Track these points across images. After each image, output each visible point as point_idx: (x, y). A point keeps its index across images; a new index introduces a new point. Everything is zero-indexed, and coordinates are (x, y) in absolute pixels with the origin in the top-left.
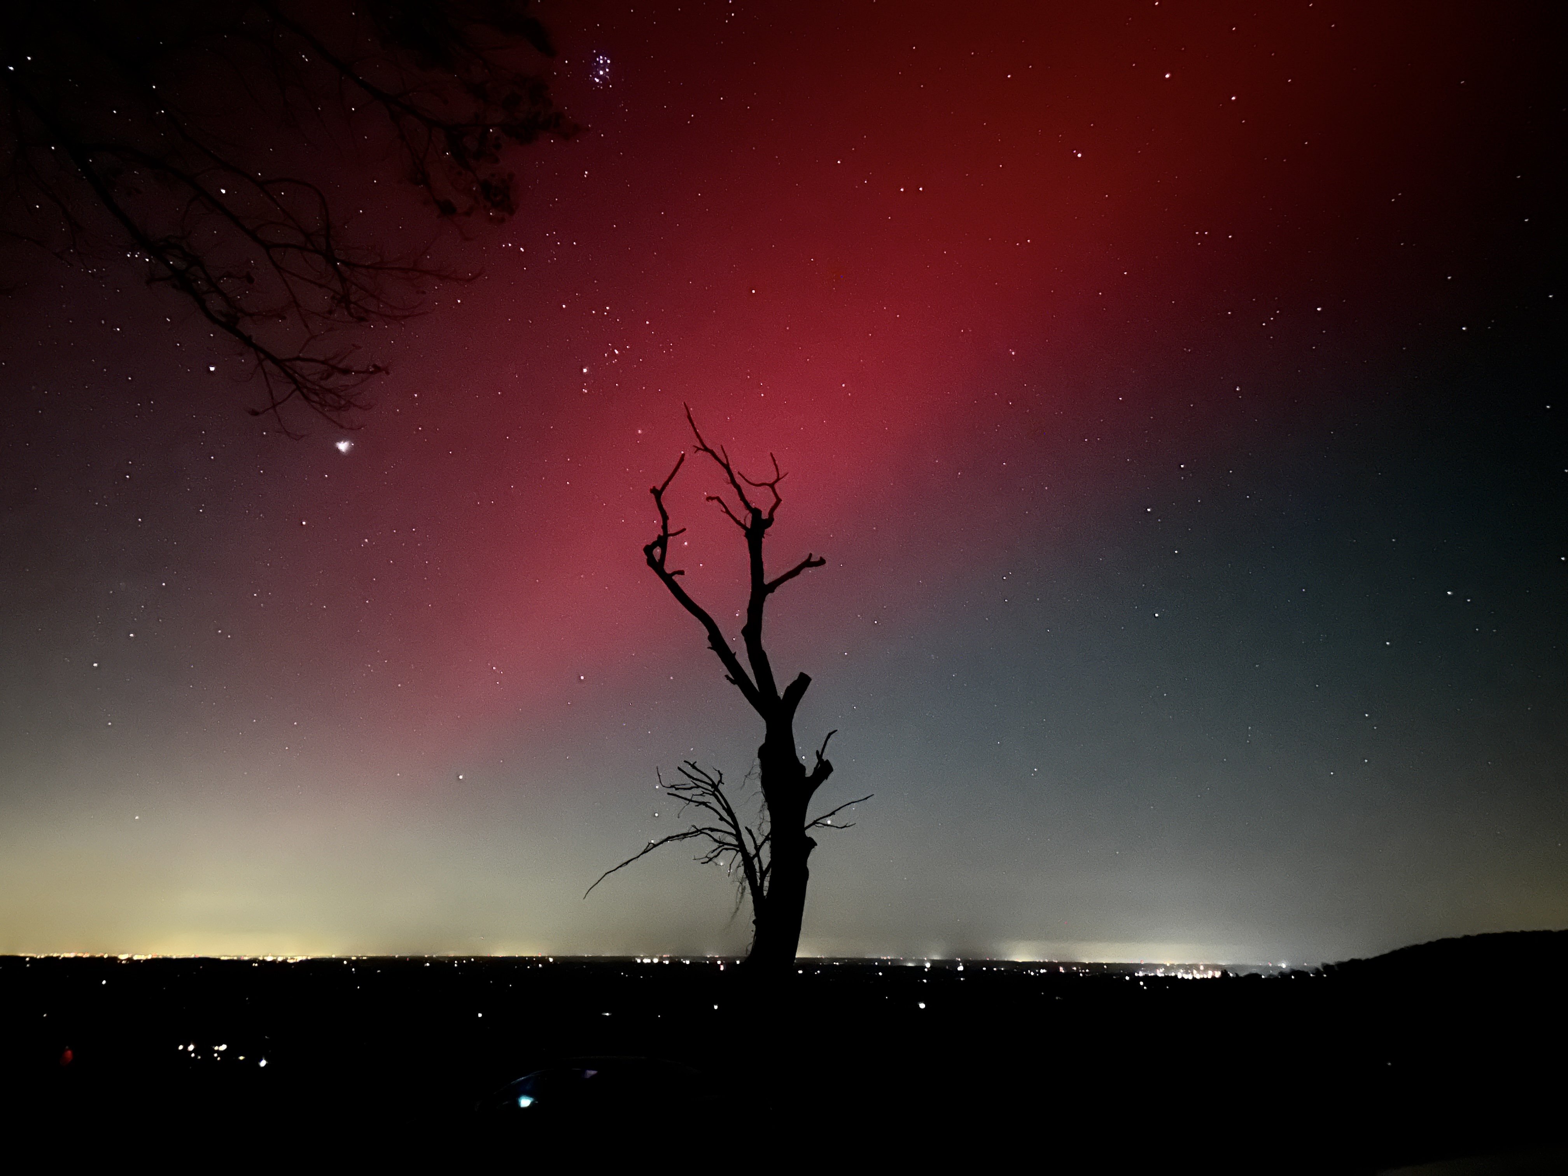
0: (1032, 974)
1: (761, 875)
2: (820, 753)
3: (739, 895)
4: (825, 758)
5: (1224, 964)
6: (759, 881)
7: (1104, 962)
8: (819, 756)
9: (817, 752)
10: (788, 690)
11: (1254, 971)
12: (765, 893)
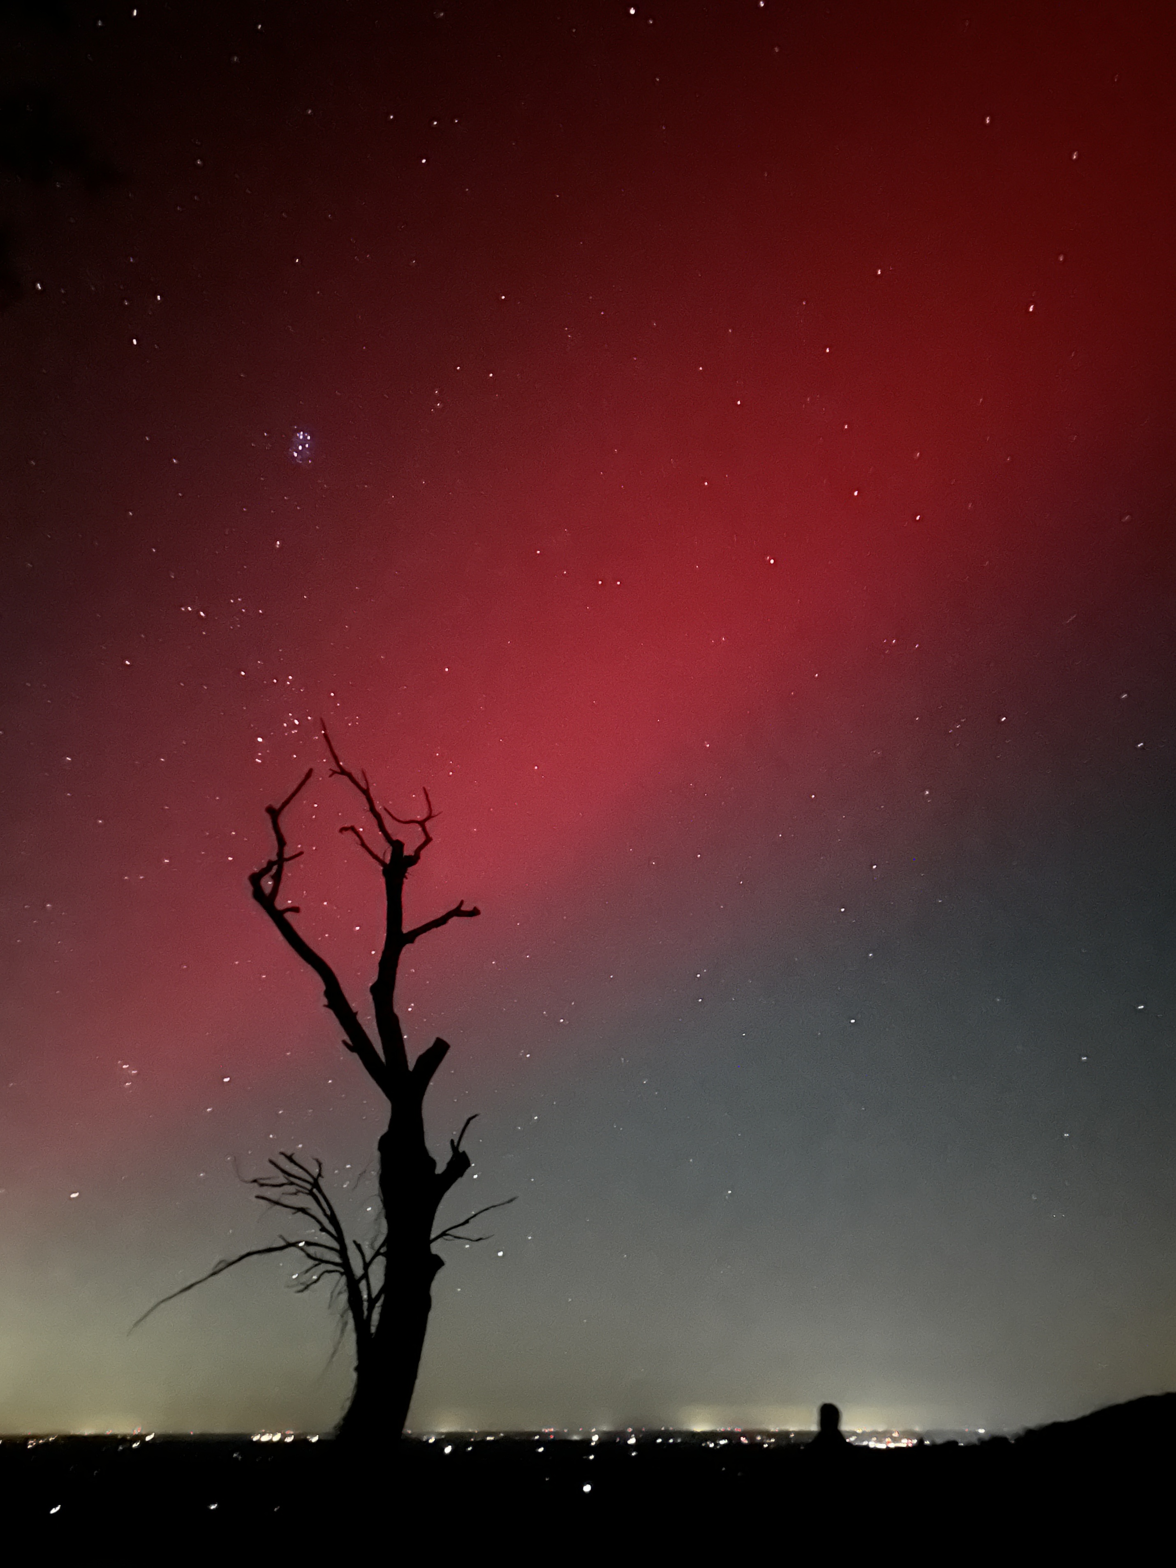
1: (369, 1306)
2: (456, 1144)
4: (461, 1149)
5: (918, 1430)
6: (366, 1313)
7: (791, 1431)
8: (455, 1148)
9: (452, 1142)
10: (421, 1059)
12: (373, 1330)
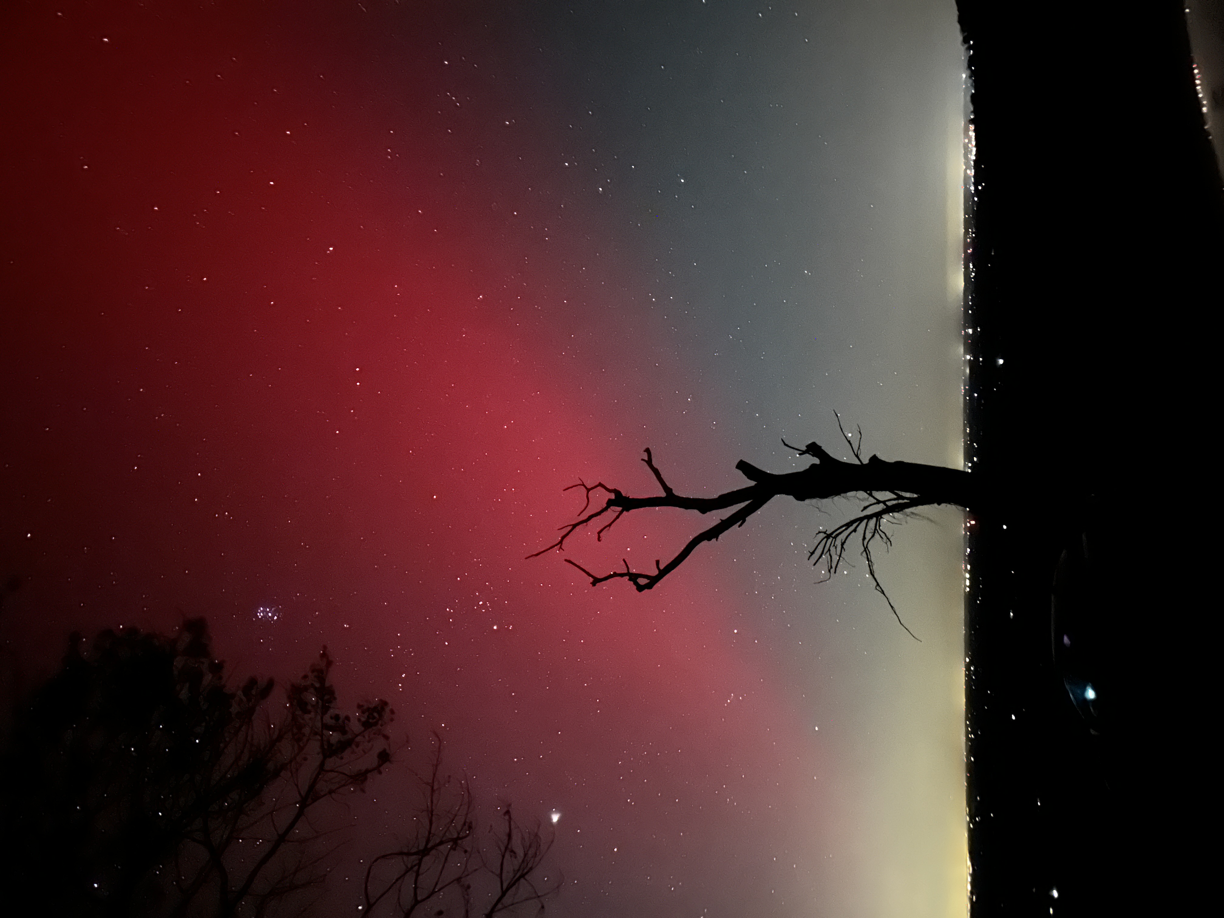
0: (973, 274)
1: (901, 499)
2: (800, 452)
3: (918, 517)
4: (804, 448)
5: (963, 123)
6: (906, 501)
7: (963, 217)
8: (803, 453)
9: (799, 454)
10: (750, 478)
11: (969, 98)
12: (915, 496)
